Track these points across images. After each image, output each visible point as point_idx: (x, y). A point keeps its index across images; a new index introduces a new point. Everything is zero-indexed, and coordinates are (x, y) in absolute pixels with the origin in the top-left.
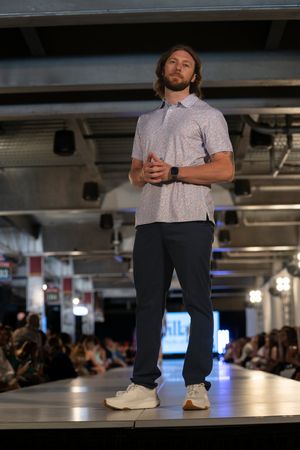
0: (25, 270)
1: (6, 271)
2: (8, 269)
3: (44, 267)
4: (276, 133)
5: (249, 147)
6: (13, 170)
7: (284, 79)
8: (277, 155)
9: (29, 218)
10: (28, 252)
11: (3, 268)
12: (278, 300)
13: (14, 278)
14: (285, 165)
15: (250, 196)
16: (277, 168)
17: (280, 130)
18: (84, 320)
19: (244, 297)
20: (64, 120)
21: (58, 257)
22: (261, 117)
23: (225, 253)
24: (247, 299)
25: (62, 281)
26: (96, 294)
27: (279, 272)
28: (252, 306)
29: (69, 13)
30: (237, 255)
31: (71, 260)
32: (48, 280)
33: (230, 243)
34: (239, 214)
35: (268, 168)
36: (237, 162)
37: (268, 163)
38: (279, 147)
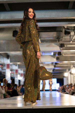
0: (5, 68)
3: (10, 67)
4: (71, 31)
5: (64, 35)
6: (2, 41)
7: (73, 17)
8: (72, 37)
9: (6, 54)
10: (6, 63)
12: (72, 75)
13: (2, 70)
14: (74, 40)
15: (64, 48)
16: (72, 40)
17: (72, 30)
18: (21, 81)
19: (63, 75)
20: (15, 28)
21: (14, 64)
22: (67, 27)
23: (58, 63)
25: (15, 71)
26: (24, 74)
27: (72, 68)
28: (65, 77)
30: (61, 63)
31: (17, 65)
32: (11, 70)
33: (59, 60)
34: (62, 53)
35: (69, 40)
36: (61, 39)
37: (69, 39)
38: (72, 35)
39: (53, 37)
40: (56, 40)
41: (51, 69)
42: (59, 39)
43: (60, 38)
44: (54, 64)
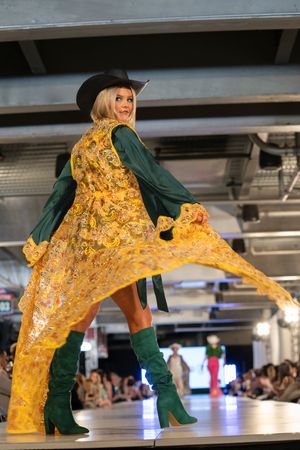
1: (8, 304)
2: (10, 302)
4: (286, 154)
5: (258, 169)
8: (286, 180)
11: (5, 301)
12: (285, 331)
13: (16, 313)
14: (294, 188)
15: (259, 221)
16: (286, 191)
17: (290, 150)
18: (87, 356)
19: (251, 330)
23: (232, 284)
24: (254, 332)
26: (99, 329)
28: (259, 339)
29: (71, 24)
30: (244, 286)
34: (247, 243)
35: (277, 193)
36: (245, 186)
37: (277, 188)
38: (288, 171)
39: (214, 181)
40: (227, 194)
41: (203, 308)
42: (237, 188)
43: (241, 185)
44: (216, 289)
